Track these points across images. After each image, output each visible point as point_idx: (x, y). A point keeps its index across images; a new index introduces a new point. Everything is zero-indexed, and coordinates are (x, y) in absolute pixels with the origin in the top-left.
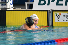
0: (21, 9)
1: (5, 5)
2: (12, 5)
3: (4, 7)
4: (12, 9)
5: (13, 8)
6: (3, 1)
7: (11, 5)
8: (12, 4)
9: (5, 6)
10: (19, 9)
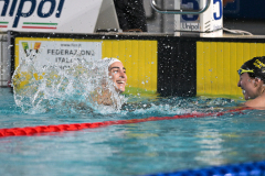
0: (251, 36)
1: (196, 18)
2: (221, 21)
3: (190, 27)
4: (220, 34)
5: (224, 32)
6: (186, 6)
7: (216, 18)
8: (218, 15)
9: (194, 24)
10: (243, 36)
